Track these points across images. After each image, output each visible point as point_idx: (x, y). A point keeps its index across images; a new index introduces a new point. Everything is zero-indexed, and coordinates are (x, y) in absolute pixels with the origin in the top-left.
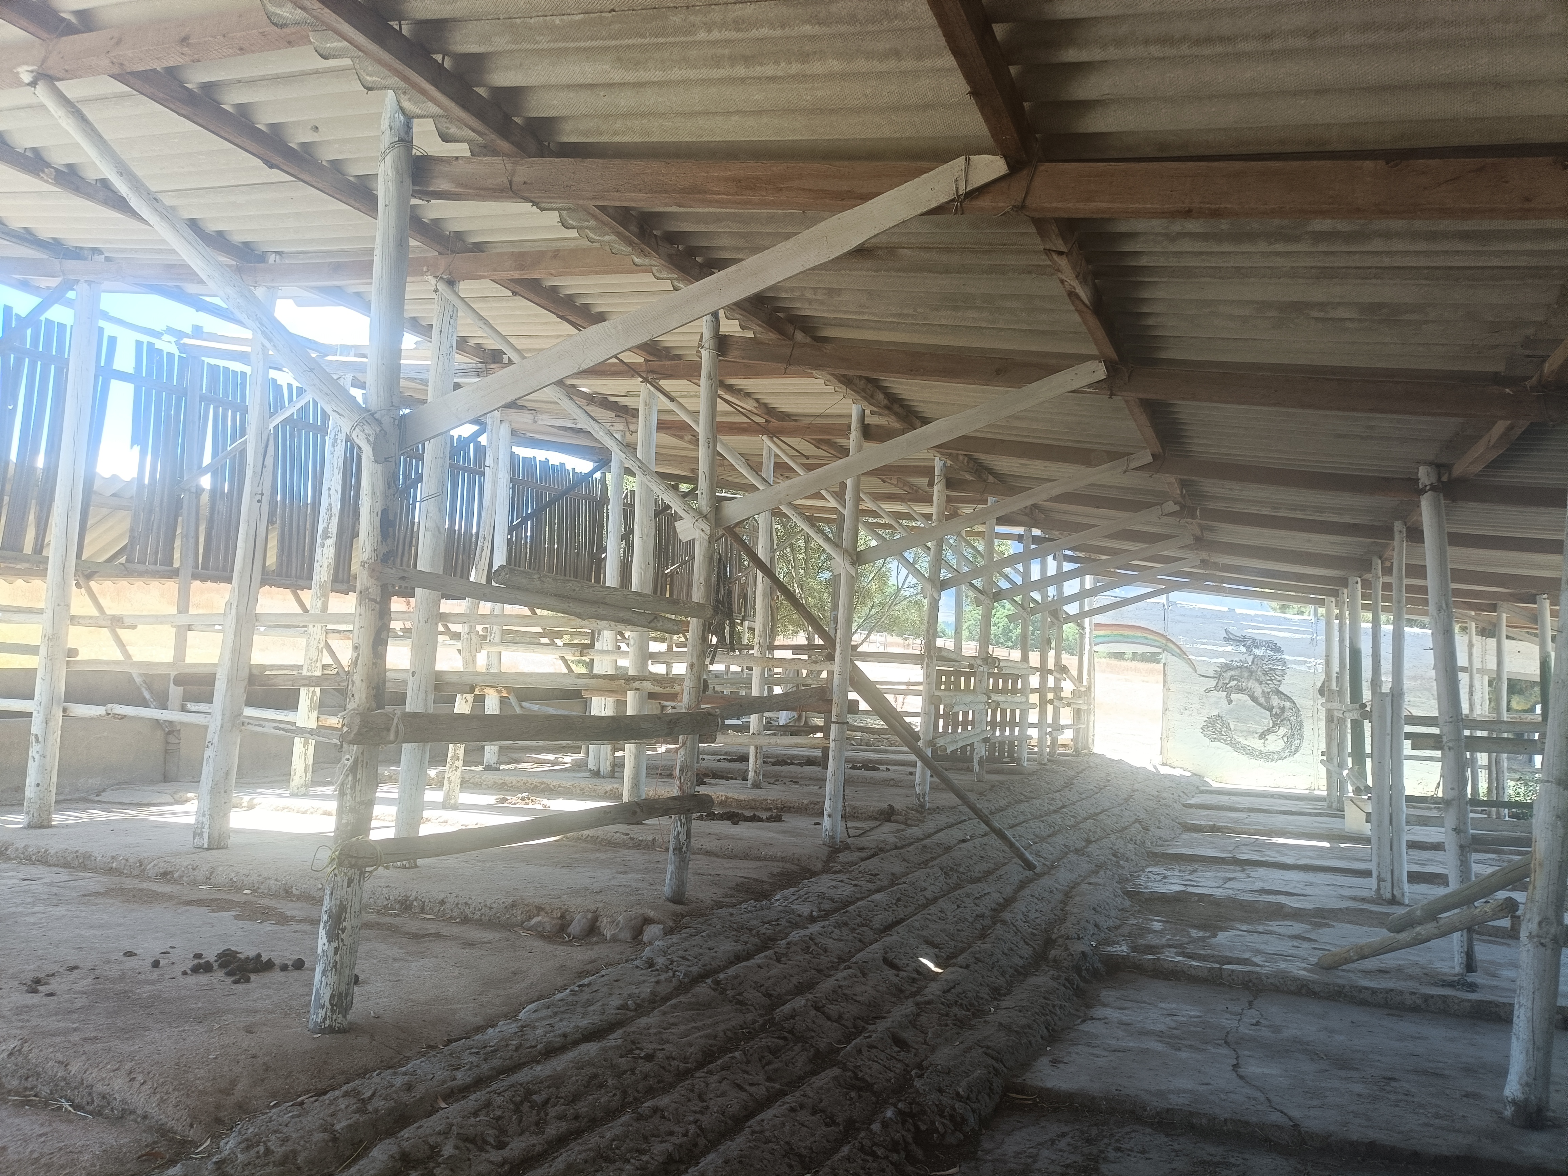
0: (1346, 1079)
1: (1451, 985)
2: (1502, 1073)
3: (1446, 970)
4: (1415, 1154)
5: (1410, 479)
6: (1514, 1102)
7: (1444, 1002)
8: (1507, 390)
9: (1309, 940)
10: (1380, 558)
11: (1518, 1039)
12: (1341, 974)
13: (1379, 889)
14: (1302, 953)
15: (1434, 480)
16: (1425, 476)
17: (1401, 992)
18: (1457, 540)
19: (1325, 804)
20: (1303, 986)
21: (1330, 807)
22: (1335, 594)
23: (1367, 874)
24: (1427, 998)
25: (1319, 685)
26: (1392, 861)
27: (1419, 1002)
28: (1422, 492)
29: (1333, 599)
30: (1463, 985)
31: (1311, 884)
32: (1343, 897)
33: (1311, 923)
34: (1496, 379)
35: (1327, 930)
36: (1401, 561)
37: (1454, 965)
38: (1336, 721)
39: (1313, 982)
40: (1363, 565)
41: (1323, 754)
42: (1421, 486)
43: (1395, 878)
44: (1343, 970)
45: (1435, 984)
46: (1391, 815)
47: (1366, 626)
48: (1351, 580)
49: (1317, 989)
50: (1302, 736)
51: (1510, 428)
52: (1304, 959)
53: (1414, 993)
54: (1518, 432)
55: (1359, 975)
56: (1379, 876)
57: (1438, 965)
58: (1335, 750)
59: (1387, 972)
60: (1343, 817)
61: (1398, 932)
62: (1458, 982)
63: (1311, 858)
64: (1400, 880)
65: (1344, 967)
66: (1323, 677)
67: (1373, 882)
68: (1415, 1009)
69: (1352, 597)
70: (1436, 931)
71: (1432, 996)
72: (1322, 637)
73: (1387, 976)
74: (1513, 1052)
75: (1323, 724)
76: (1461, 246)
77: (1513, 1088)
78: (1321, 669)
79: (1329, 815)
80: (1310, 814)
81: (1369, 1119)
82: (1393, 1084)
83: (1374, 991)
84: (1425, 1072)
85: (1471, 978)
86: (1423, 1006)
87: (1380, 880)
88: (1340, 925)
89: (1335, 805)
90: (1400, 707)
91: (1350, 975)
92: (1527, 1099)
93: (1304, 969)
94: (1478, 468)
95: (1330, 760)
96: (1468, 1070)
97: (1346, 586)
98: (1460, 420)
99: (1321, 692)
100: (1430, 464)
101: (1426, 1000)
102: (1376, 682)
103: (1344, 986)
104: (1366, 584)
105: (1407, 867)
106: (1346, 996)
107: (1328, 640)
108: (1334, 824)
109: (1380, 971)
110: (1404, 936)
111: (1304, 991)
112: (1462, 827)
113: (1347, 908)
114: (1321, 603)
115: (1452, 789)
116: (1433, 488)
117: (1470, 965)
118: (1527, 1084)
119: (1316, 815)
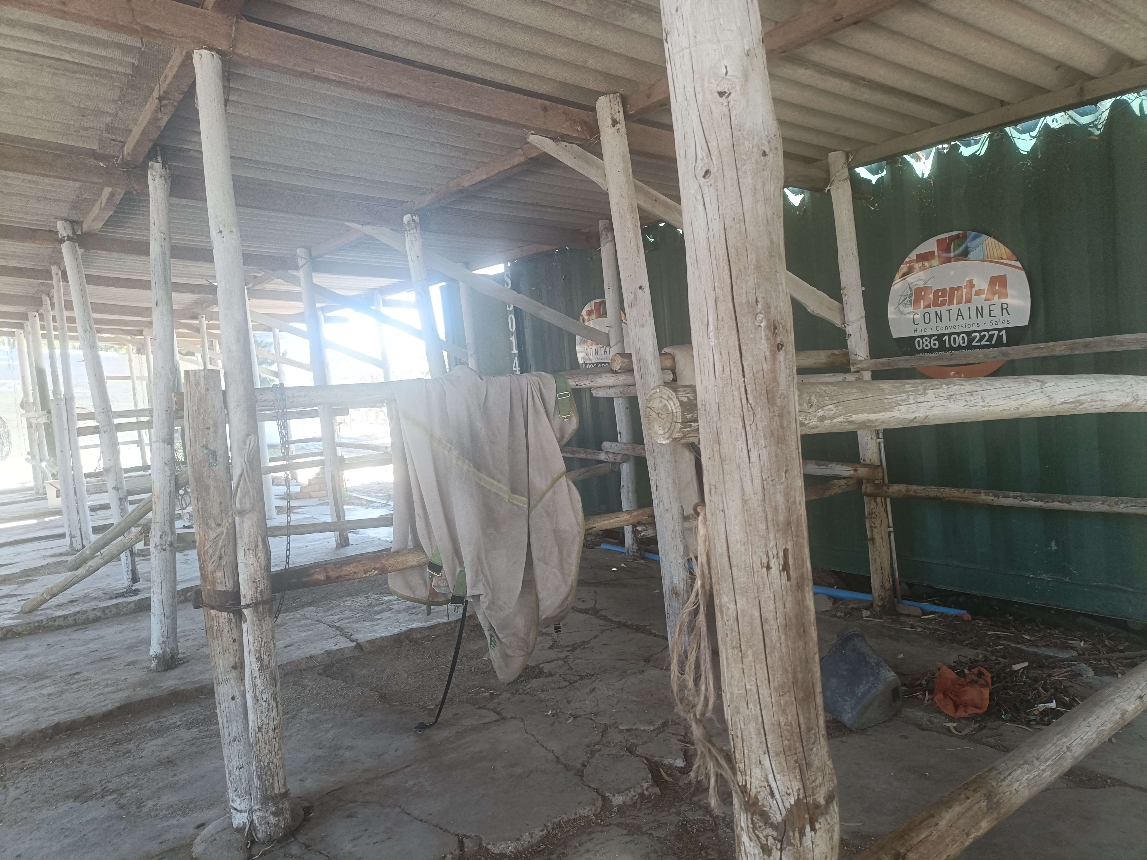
0: (39, 687)
1: (122, 595)
2: (147, 642)
3: (120, 586)
4: (89, 718)
5: (51, 231)
6: (156, 657)
7: (117, 608)
8: (101, 164)
9: (16, 595)
10: (48, 296)
11: (154, 616)
12: (40, 612)
13: (72, 543)
14: (8, 607)
15: (70, 232)
16: (62, 229)
17: (86, 611)
18: (91, 280)
19: (33, 492)
20: (8, 631)
21: (37, 493)
22: (21, 326)
23: (62, 536)
24: (104, 610)
25: (20, 401)
26: (80, 523)
27: (99, 614)
28: (62, 241)
29: (22, 331)
30: (129, 593)
31: (19, 554)
32: (45, 557)
33: (18, 583)
34: (94, 155)
35: (30, 584)
36: (60, 297)
37: (123, 582)
38: (34, 427)
39: (17, 626)
40: (36, 302)
41: (28, 454)
42: (60, 237)
43: (83, 533)
44: (41, 610)
45: (111, 598)
46: (75, 489)
47: (45, 350)
48: (31, 314)
49: (20, 630)
50: (10, 443)
51: (112, 194)
52: (9, 612)
53: (95, 609)
54: (118, 198)
55: (55, 609)
56: (71, 534)
57: (114, 584)
58: (36, 449)
59: (76, 600)
60: (46, 499)
61: (76, 570)
62: (126, 592)
63: (20, 534)
64: (87, 534)
65: (43, 607)
66: (22, 395)
67: (67, 541)
68: (97, 620)
69: (33, 327)
70: (101, 561)
71: (108, 607)
72: (17, 363)
73: (76, 603)
74: (152, 625)
75: (26, 431)
76: (37, 37)
77: (155, 649)
78: (20, 387)
79: (36, 499)
80: (21, 502)
81: (56, 708)
82: (77, 677)
83: (65, 617)
84: (102, 660)
85: (136, 586)
86: (102, 616)
87: (72, 537)
88: (42, 578)
89: (41, 491)
90: (72, 408)
91: (48, 611)
92: (164, 652)
93: (10, 619)
94: (99, 225)
95: (33, 457)
96: (130, 648)
97: (27, 319)
98: (78, 185)
99: (22, 406)
100: (66, 220)
101: (104, 611)
102: (56, 392)
103: (42, 621)
104: (42, 317)
105: (91, 525)
106: (44, 627)
107: (22, 365)
108: (40, 505)
109: (71, 602)
110: (81, 571)
111: (9, 635)
112: (119, 486)
113: (48, 564)
114: (12, 334)
115: (109, 460)
116: (69, 239)
117: (135, 579)
118: (163, 642)
119: (26, 501)
